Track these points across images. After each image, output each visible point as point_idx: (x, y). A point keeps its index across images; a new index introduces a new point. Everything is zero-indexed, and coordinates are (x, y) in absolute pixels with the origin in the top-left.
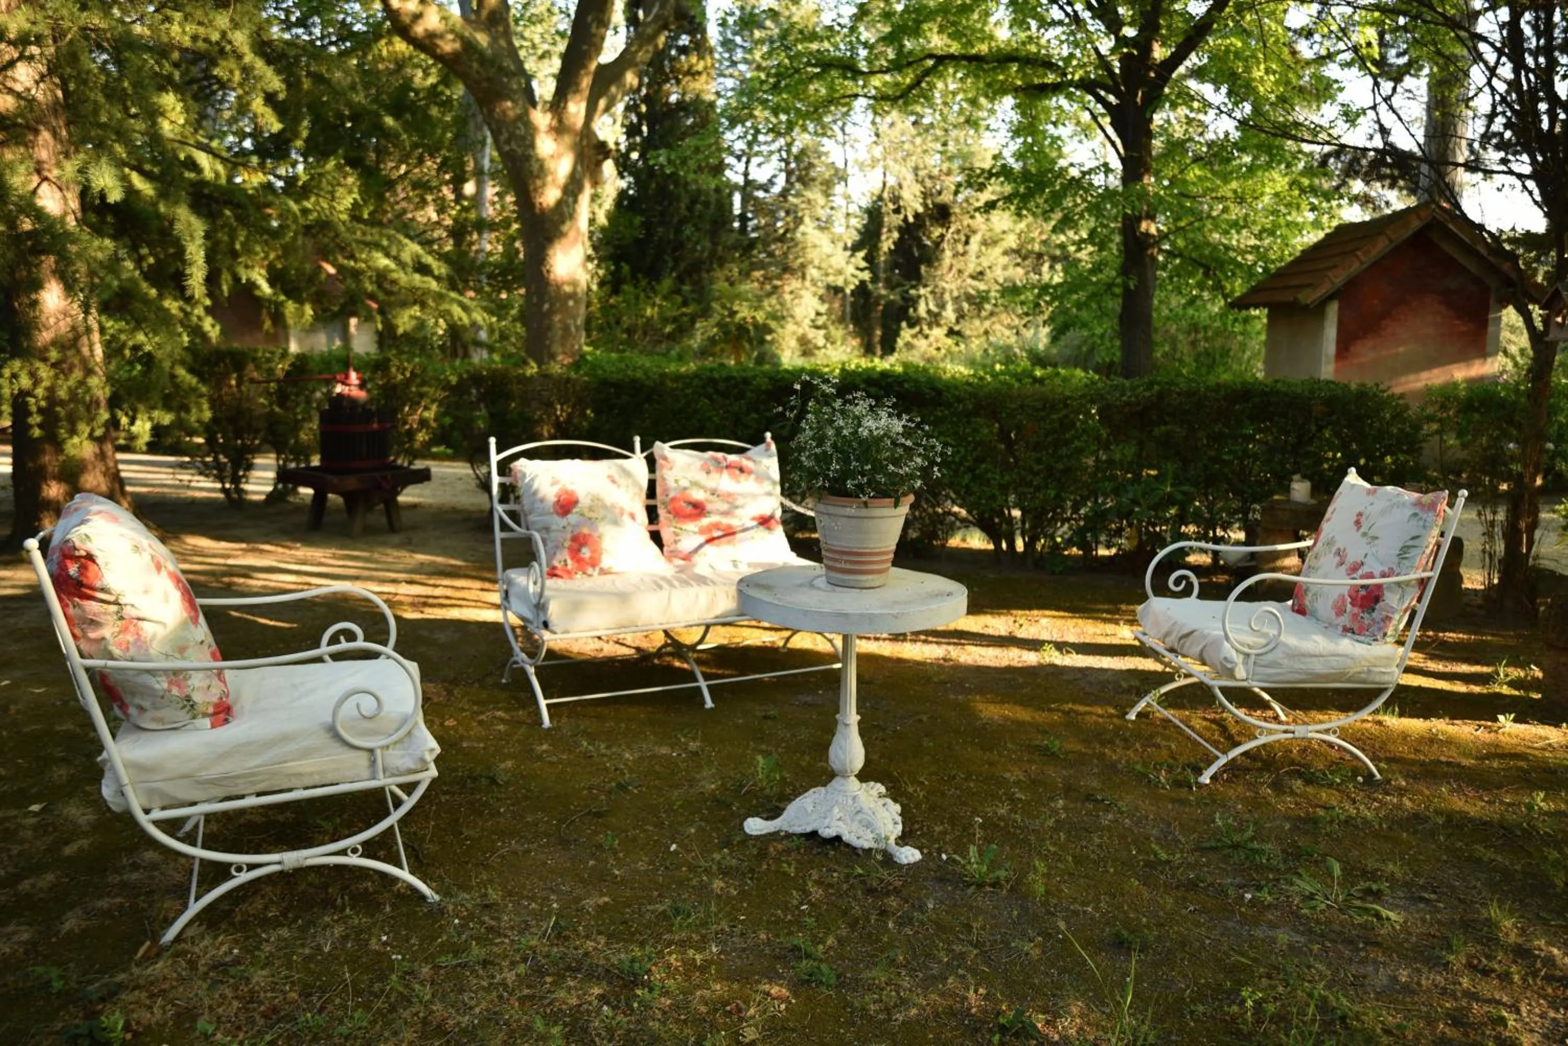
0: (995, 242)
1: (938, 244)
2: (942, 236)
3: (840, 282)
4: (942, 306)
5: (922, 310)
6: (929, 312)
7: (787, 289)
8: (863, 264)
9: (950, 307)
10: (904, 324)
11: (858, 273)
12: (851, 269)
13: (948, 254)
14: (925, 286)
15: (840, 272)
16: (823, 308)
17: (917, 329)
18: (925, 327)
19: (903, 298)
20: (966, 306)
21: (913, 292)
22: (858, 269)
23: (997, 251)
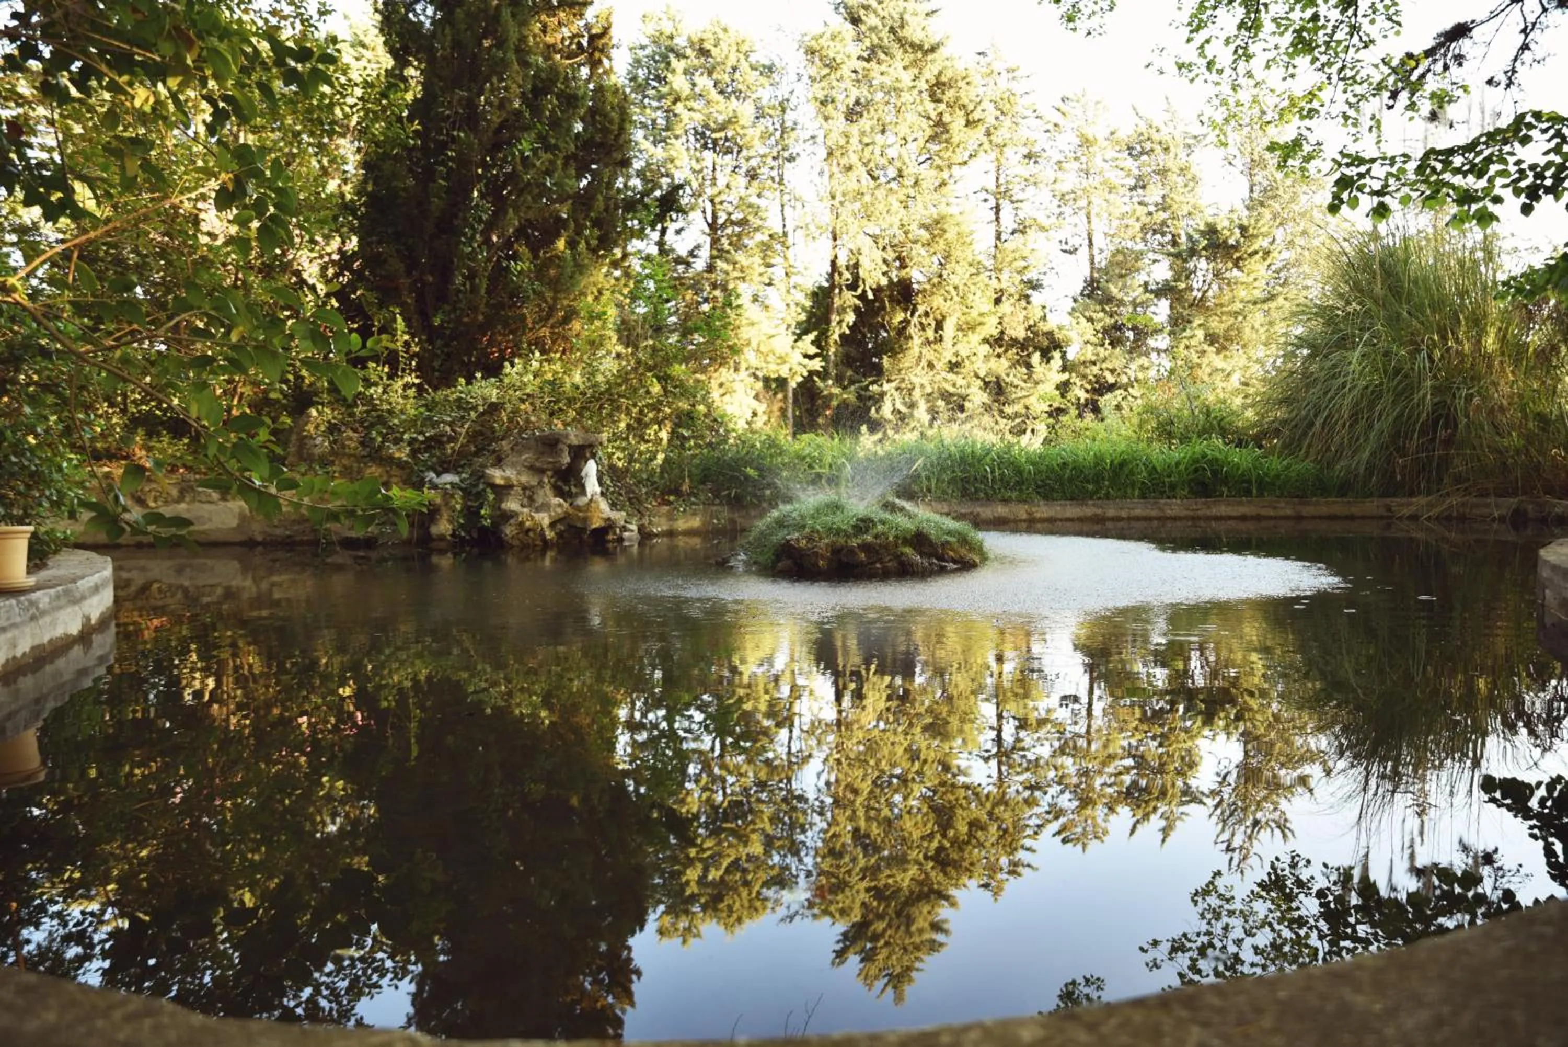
0: (972, 328)
1: (902, 330)
2: (906, 322)
3: (784, 373)
4: (912, 406)
5: (886, 410)
6: (895, 411)
7: (714, 384)
8: (813, 350)
9: (923, 406)
10: (864, 428)
11: (806, 361)
12: (796, 358)
13: (917, 341)
14: (889, 381)
15: (782, 360)
16: (761, 408)
17: (879, 435)
18: (890, 433)
19: (859, 397)
20: (941, 403)
21: (874, 388)
22: (806, 356)
23: (975, 338)
